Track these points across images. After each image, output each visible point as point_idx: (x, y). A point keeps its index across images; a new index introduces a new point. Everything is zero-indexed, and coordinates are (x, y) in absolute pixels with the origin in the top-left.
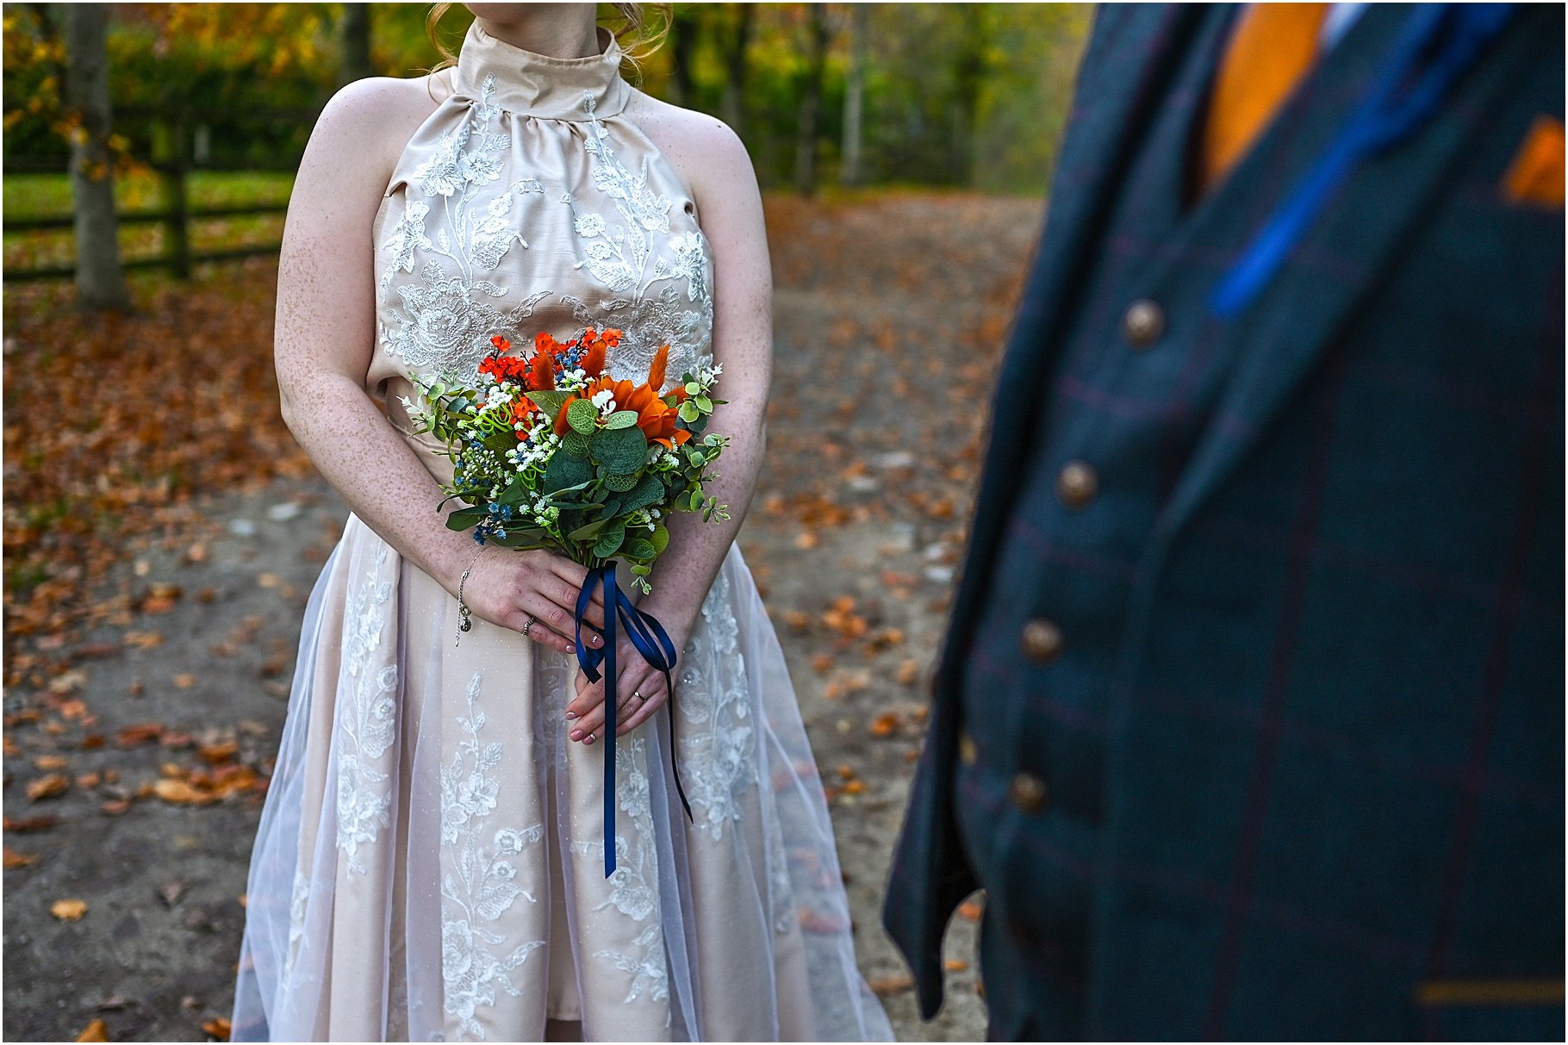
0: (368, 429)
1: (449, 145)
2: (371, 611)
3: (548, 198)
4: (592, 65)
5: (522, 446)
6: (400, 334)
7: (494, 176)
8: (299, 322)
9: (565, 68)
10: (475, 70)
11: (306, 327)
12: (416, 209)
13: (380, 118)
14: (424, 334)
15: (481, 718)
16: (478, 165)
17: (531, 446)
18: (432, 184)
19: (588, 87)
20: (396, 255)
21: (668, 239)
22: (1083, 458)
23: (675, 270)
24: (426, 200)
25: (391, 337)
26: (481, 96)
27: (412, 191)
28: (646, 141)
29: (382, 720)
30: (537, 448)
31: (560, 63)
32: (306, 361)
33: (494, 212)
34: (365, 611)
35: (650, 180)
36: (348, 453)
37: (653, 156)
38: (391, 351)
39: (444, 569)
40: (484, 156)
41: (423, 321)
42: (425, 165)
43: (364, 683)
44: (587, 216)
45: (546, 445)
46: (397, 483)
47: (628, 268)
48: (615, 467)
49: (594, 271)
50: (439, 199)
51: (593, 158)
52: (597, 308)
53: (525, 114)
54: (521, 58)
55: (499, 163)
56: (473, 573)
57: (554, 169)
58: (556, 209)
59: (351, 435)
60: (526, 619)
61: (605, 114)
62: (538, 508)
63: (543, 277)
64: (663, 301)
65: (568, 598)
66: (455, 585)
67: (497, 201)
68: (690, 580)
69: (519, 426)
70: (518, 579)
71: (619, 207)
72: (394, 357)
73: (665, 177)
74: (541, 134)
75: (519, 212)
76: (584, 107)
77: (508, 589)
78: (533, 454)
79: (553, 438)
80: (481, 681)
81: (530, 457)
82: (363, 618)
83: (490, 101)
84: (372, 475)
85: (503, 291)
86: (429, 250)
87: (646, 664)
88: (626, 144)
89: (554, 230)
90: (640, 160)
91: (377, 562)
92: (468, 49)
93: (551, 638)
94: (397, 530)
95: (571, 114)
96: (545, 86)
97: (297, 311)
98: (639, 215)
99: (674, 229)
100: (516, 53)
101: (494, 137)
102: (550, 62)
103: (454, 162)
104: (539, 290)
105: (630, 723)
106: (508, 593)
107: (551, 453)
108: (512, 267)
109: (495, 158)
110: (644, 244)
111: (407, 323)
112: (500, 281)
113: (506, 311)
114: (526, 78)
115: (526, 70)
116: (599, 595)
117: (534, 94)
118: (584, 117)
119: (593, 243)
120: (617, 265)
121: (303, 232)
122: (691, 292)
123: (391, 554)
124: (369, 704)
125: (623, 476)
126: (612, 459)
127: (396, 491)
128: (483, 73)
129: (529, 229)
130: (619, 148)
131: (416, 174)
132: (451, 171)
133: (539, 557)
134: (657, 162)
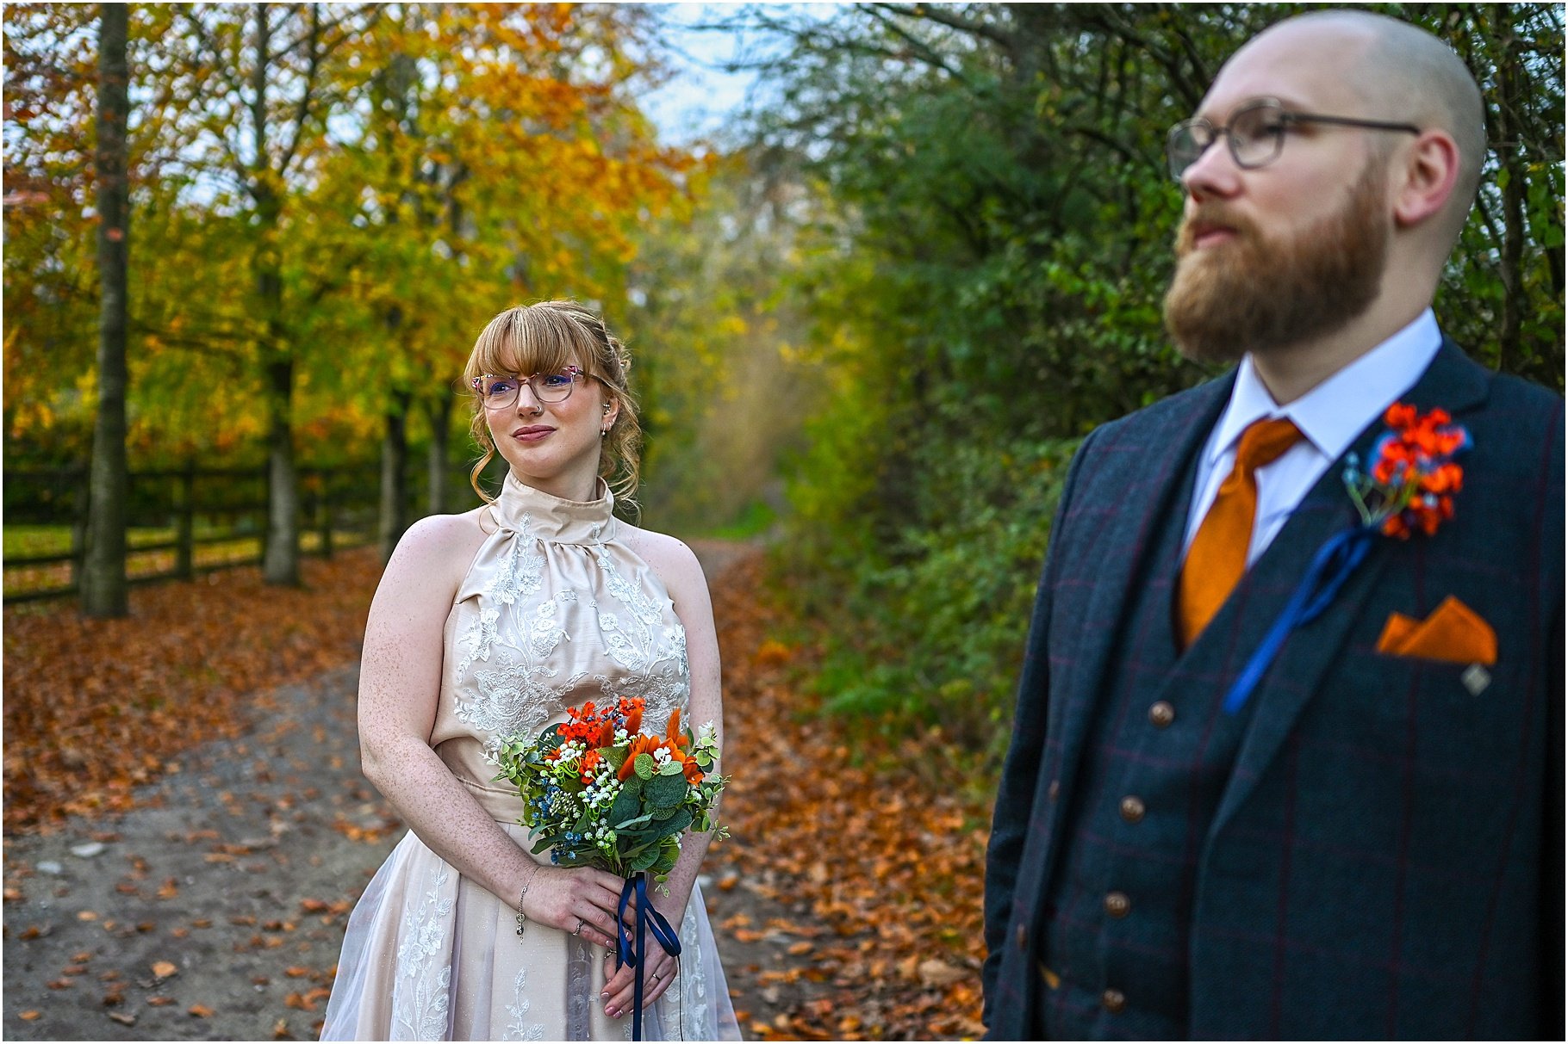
0: (443, 779)
1: (507, 566)
2: (430, 923)
3: (581, 604)
4: (600, 505)
5: (590, 789)
6: (473, 707)
7: (537, 587)
8: (386, 698)
9: (582, 508)
10: (515, 509)
11: (392, 702)
12: (489, 614)
13: (449, 546)
14: (495, 707)
15: (526, 1005)
16: (526, 580)
17: (598, 789)
18: (499, 595)
19: (595, 520)
20: (473, 649)
21: (662, 630)
22: (1134, 793)
23: (671, 653)
24: (496, 608)
25: (466, 708)
26: (520, 528)
27: (485, 601)
28: (637, 557)
29: (440, 1012)
30: (603, 790)
31: (579, 505)
32: (392, 728)
33: (542, 615)
34: (425, 923)
35: (643, 587)
36: (430, 799)
37: (643, 570)
38: (466, 718)
39: (506, 886)
40: (528, 573)
41: (494, 697)
42: (492, 581)
43: (423, 982)
44: (605, 616)
45: (609, 788)
46: (468, 821)
47: (639, 653)
48: (661, 802)
49: (616, 656)
50: (505, 606)
51: (605, 573)
52: (618, 683)
53: (553, 541)
54: (553, 502)
55: (539, 578)
56: (531, 888)
57: (583, 582)
58: (587, 612)
59: (432, 784)
60: (578, 921)
61: (605, 539)
62: (600, 834)
63: (580, 661)
64: (662, 676)
65: (611, 903)
66: (515, 899)
67: (542, 606)
68: (680, 885)
69: (588, 774)
70: (572, 891)
71: (627, 608)
72: (469, 724)
73: (654, 583)
74: (566, 556)
75: (563, 614)
76: (592, 536)
77: (565, 899)
78: (600, 795)
79: (614, 782)
80: (525, 974)
81: (599, 797)
82: (423, 929)
83: (527, 532)
84: (449, 814)
85: (554, 673)
86: (501, 645)
87: (663, 952)
88: (622, 561)
89: (586, 627)
90: (635, 572)
91: (438, 883)
92: (508, 494)
93: (596, 936)
94: (468, 857)
95: (585, 540)
96: (566, 521)
97: (385, 691)
98: (641, 614)
99: (665, 623)
100: (549, 499)
101: (533, 558)
102: (574, 505)
103: (511, 578)
104: (579, 672)
105: (648, 999)
106: (565, 902)
107: (616, 793)
108: (559, 656)
109: (536, 574)
110: (647, 635)
111: (479, 699)
112: (552, 665)
113: (555, 688)
114: (554, 516)
115: (555, 510)
116: (633, 899)
117: (558, 527)
118: (593, 542)
119: (612, 636)
120: (630, 651)
121: (390, 630)
122: (681, 669)
123: (453, 874)
124: (429, 1000)
125: (665, 809)
126: (660, 797)
127: (467, 827)
128: (521, 512)
129: (570, 627)
130: (617, 563)
131: (486, 588)
132: (510, 585)
133: (586, 873)
134: (648, 573)
